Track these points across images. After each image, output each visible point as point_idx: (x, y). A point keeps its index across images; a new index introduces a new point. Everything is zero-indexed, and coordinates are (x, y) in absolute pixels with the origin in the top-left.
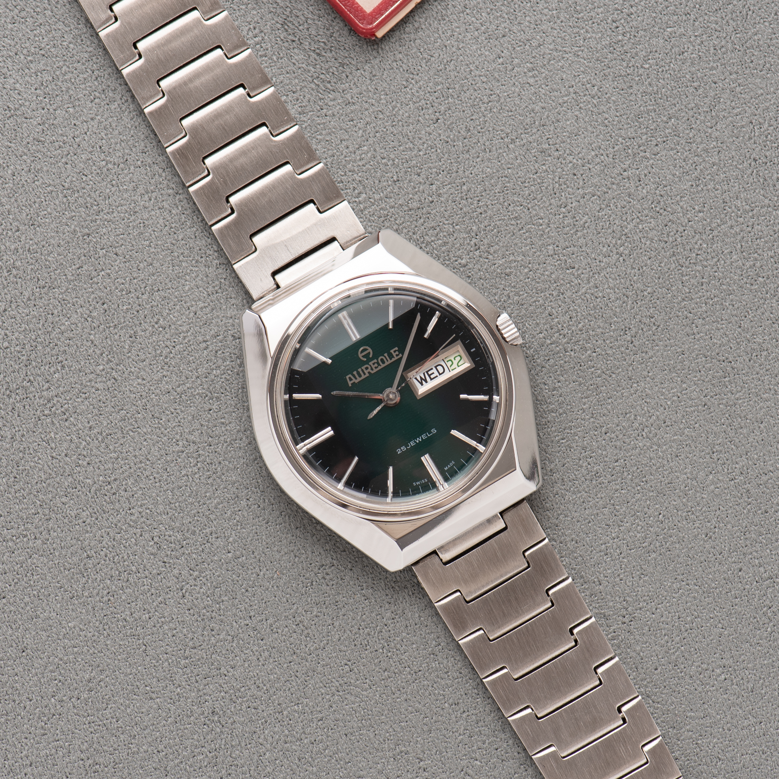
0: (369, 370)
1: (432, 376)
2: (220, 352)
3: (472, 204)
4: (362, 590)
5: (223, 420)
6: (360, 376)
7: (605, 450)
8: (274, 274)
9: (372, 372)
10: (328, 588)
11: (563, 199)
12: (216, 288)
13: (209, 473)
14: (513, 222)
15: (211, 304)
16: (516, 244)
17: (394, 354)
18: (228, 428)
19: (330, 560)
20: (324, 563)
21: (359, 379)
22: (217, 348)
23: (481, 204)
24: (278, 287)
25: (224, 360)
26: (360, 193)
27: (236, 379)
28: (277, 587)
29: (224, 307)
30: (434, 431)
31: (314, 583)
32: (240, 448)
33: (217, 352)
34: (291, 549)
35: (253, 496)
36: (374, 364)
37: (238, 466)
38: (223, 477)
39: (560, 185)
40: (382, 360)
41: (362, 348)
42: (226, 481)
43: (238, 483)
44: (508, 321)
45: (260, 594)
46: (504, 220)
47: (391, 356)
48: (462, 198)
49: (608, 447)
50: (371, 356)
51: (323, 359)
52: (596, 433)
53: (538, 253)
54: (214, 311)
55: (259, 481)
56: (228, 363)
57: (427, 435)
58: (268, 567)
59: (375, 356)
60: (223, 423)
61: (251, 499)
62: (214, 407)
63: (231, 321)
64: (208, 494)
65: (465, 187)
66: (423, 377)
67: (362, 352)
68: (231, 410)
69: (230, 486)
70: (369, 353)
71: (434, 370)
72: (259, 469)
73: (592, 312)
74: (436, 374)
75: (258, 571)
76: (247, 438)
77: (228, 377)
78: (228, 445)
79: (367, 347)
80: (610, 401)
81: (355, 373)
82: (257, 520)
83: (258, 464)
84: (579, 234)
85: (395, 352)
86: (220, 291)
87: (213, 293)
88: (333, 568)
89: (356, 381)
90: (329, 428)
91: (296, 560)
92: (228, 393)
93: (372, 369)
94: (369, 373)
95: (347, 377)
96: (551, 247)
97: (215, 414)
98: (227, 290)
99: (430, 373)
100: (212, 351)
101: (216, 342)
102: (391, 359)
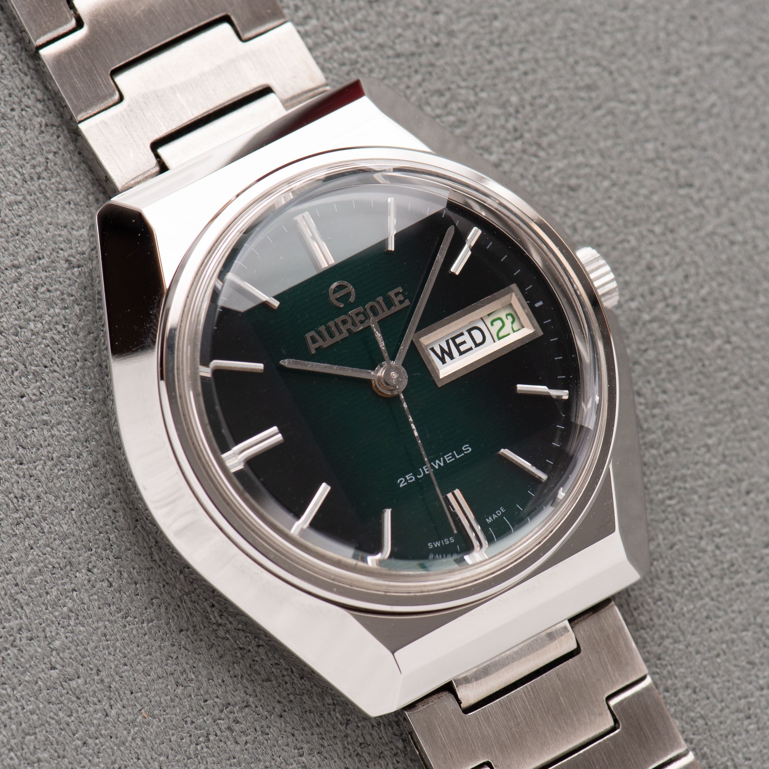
0: (349, 325)
1: (463, 348)
2: (43, 289)
3: (509, 54)
4: (301, 756)
5: (45, 417)
6: (332, 336)
7: (747, 524)
8: (155, 146)
9: (354, 330)
10: (238, 748)
11: (674, 61)
12: (39, 169)
13: (16, 515)
14: (583, 94)
15: (28, 197)
16: (588, 135)
17: (396, 300)
18: (55, 432)
19: (243, 695)
20: (230, 700)
21: (330, 342)
22: (39, 281)
23: (526, 56)
24: (163, 168)
25: (51, 304)
26: (307, 17)
27: (72, 341)
28: (143, 740)
29: (53, 205)
30: (467, 449)
31: (212, 738)
32: (77, 472)
33: (36, 289)
34: (169, 669)
35: (100, 564)
36: (357, 314)
37: (73, 505)
38: (44, 524)
39: (668, 34)
40: (372, 308)
41: (335, 284)
42: (50, 533)
43: (72, 539)
44: (596, 259)
45: (109, 751)
46: (566, 89)
47: (389, 303)
48: (492, 43)
49: (751, 519)
50: (352, 299)
51: (264, 297)
52: (730, 491)
53: (628, 155)
54: (34, 212)
55: (112, 536)
56: (57, 311)
57: (453, 456)
58: (125, 702)
59: (360, 301)
60: (46, 423)
61: (95, 570)
62: (29, 391)
63: (64, 232)
64: (14, 555)
65: (497, 24)
66: (446, 349)
67: (335, 291)
68: (62, 398)
69: (58, 542)
70: (349, 294)
71: (466, 337)
72: (111, 513)
73: (725, 269)
74: (470, 343)
75: (107, 707)
76: (90, 453)
77: (57, 338)
78: (55, 465)
79: (345, 283)
80: (755, 434)
81: (322, 328)
82: (106, 610)
83: (109, 504)
84: (702, 126)
85: (397, 295)
86: (45, 174)
87: (32, 178)
88: (247, 710)
89: (325, 345)
90: (275, 429)
91: (179, 690)
92: (56, 367)
93: (354, 324)
94: (349, 330)
95: (308, 336)
96: (650, 146)
97: (31, 405)
98: (58, 174)
99: (458, 341)
100: (27, 286)
101: (35, 270)
102: (389, 308)
